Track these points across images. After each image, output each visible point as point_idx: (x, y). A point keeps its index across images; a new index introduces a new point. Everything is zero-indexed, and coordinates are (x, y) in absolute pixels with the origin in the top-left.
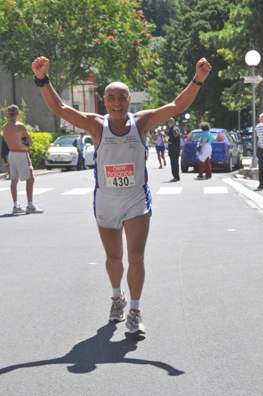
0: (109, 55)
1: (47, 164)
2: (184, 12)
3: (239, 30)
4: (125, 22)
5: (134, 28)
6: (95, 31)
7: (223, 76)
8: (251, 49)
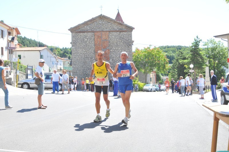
0: (158, 66)
1: (143, 90)
2: (177, 57)
3: (189, 60)
4: (162, 58)
5: (165, 60)
6: (155, 60)
7: (186, 71)
8: (191, 64)
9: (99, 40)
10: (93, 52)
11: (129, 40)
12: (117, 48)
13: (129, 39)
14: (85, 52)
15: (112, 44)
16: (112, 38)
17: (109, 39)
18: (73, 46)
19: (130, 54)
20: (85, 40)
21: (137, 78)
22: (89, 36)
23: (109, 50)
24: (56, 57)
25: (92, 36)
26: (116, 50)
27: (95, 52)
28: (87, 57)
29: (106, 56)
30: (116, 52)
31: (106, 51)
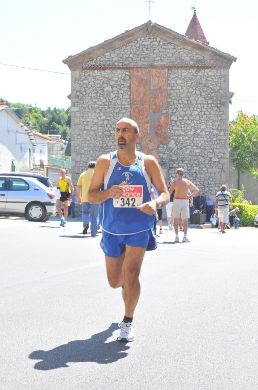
1: (255, 224)
9: (142, 89)
11: (221, 91)
12: (188, 113)
13: (220, 89)
14: (106, 122)
15: (175, 102)
16: (175, 85)
17: (169, 88)
18: (73, 104)
19: (223, 128)
20: (105, 90)
21: (240, 192)
22: (116, 79)
23: (167, 116)
24: (29, 131)
25: (124, 80)
26: (186, 118)
28: (111, 134)
29: (160, 132)
30: (185, 123)
31: (161, 118)
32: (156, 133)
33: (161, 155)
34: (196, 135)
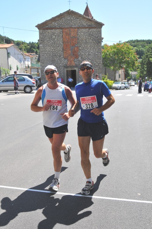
0: (128, 63)
1: (112, 88)
2: (147, 53)
4: (132, 55)
5: (134, 57)
6: (125, 57)
9: (67, 37)
10: (61, 50)
11: (98, 37)
12: (86, 46)
13: (98, 36)
14: (53, 50)
15: (81, 42)
16: (81, 35)
17: (78, 36)
18: (40, 43)
19: (100, 52)
20: (53, 37)
21: (106, 76)
22: (57, 33)
23: (78, 47)
24: (23, 54)
25: (60, 33)
26: (85, 48)
27: (63, 50)
28: (55, 55)
29: (75, 54)
30: (85, 50)
31: (75, 48)
32: (73, 54)
33: (76, 63)
34: (89, 55)
